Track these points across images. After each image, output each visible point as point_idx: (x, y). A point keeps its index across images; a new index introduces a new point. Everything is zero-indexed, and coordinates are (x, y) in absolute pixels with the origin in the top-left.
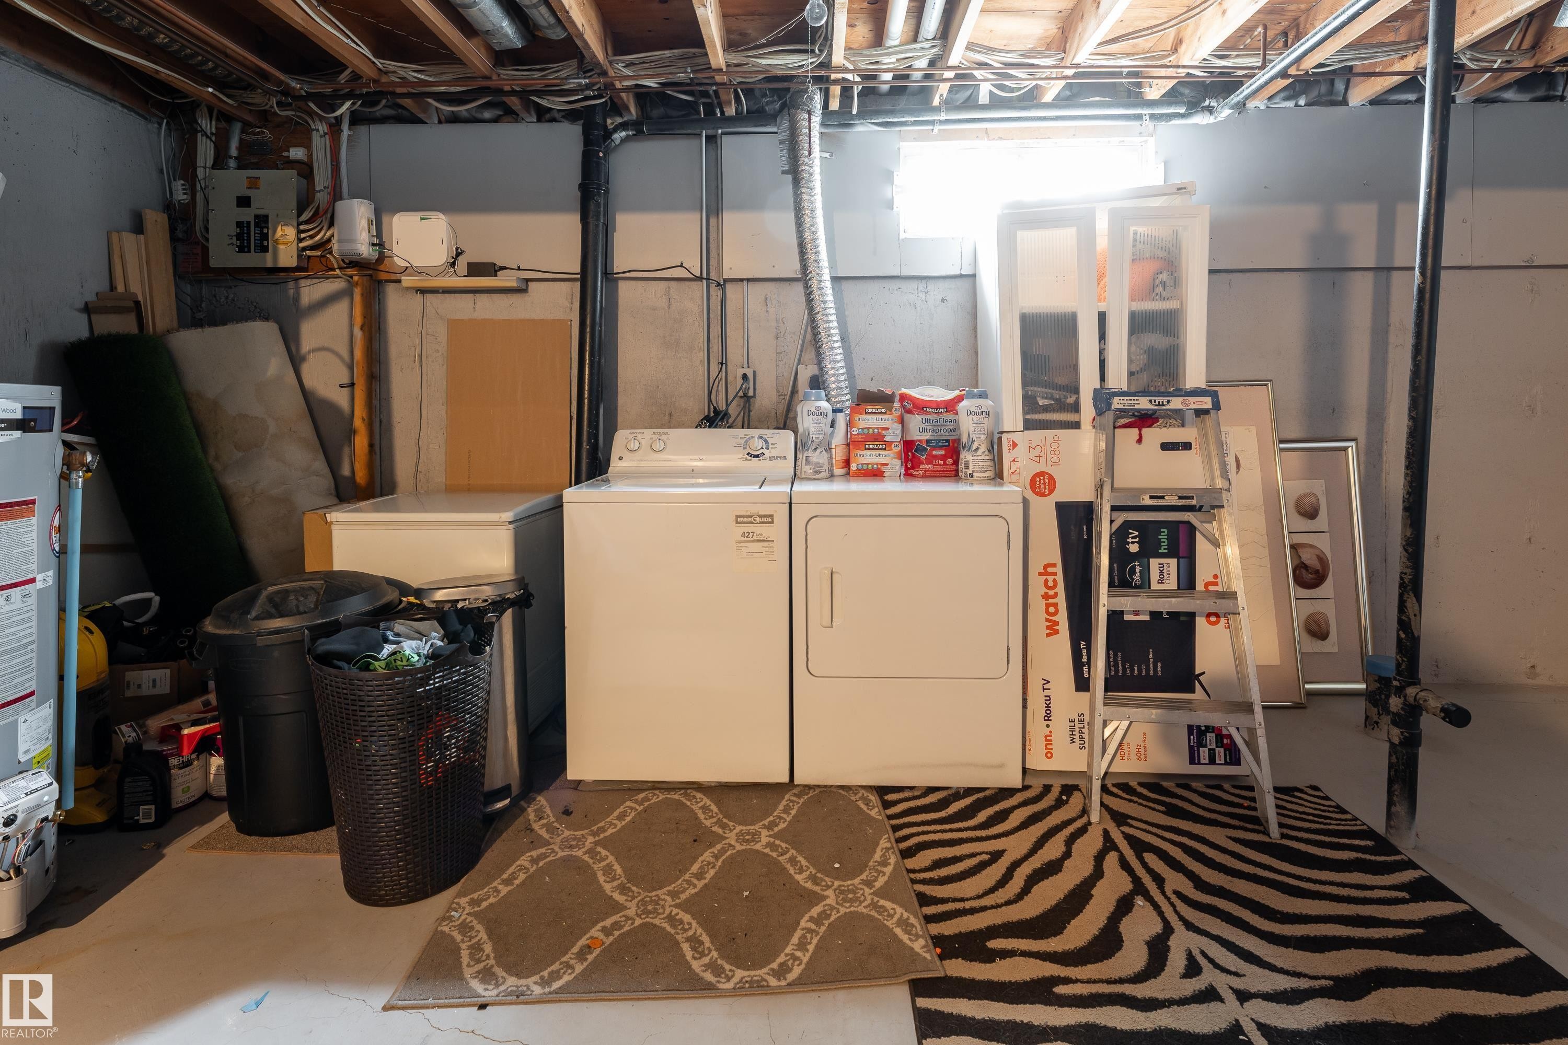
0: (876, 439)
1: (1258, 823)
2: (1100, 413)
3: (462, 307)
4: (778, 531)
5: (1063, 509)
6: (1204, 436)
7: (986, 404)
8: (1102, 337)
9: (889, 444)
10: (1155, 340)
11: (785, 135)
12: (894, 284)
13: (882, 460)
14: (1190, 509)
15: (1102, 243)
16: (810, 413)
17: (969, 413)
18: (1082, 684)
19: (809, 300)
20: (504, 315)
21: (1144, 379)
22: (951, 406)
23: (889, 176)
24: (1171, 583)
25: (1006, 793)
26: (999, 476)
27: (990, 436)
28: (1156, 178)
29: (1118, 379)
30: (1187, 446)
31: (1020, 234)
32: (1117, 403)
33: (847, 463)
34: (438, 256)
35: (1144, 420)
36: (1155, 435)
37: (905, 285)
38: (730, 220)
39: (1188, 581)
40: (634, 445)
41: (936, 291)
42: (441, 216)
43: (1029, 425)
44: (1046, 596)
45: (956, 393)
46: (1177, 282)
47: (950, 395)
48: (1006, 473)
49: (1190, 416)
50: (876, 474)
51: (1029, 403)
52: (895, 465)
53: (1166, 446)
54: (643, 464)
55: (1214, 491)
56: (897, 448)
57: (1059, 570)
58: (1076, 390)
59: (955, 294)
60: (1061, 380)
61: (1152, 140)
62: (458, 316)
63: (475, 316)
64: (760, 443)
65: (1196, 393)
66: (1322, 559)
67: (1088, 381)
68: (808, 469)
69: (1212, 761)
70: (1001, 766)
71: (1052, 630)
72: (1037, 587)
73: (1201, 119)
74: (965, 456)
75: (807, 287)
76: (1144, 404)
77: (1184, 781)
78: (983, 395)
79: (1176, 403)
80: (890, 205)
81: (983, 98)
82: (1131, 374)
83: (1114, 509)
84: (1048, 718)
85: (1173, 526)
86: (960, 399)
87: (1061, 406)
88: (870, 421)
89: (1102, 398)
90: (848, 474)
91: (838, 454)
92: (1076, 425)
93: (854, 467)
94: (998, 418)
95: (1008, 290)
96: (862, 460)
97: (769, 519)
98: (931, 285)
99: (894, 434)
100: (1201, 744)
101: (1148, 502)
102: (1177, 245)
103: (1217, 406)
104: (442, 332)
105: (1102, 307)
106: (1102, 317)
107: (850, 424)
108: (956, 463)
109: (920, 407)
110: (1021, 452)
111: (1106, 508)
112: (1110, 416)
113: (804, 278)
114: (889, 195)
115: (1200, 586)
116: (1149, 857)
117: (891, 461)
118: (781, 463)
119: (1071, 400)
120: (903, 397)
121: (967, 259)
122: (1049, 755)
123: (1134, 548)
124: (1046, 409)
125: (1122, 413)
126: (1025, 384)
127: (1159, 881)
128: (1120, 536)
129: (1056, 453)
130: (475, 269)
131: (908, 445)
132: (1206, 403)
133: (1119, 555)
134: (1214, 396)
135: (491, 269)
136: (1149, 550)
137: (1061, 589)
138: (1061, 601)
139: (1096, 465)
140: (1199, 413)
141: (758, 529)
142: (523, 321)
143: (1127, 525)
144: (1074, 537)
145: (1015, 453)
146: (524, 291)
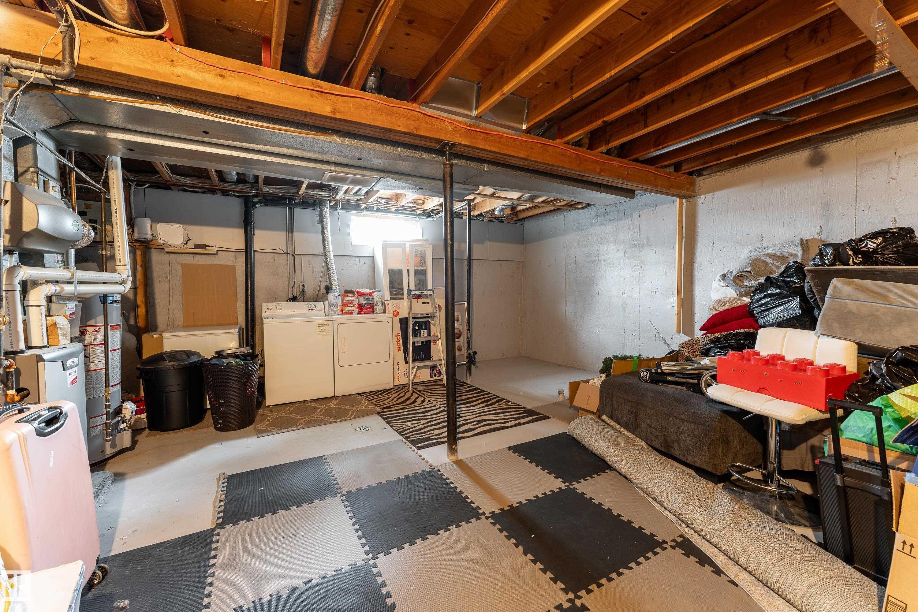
0: (351, 303)
1: (444, 384)
2: (409, 295)
3: (188, 260)
4: (330, 328)
5: (401, 320)
6: (431, 300)
7: (381, 293)
8: (408, 276)
9: (354, 305)
10: (421, 277)
11: (318, 212)
12: (350, 258)
13: (352, 309)
14: (429, 317)
15: (408, 250)
16: (333, 296)
17: (377, 296)
18: (407, 362)
19: (327, 262)
20: (208, 263)
21: (418, 287)
22: (371, 294)
23: (348, 226)
24: (426, 335)
25: (391, 389)
26: (385, 312)
27: (382, 302)
28: (420, 237)
29: (412, 287)
30: (428, 303)
31: (388, 249)
32: (413, 293)
33: (342, 311)
34: (180, 241)
35: (419, 297)
36: (421, 300)
37: (353, 258)
38: (297, 235)
39: (429, 334)
40: (270, 308)
41: (362, 260)
42: (181, 226)
43: (391, 299)
44: (397, 342)
45: (372, 291)
46: (425, 262)
47: (371, 291)
48: (387, 311)
49: (429, 296)
50: (351, 313)
51: (391, 293)
52: (356, 311)
53: (424, 303)
54: (274, 313)
55: (433, 313)
56: (357, 306)
57: (400, 335)
58: (403, 290)
59: (368, 262)
60: (399, 287)
61: (419, 223)
62: (186, 262)
63: (194, 262)
64: (313, 306)
65: (430, 290)
66: (460, 331)
67: (405, 288)
68: (332, 312)
69: (435, 376)
70: (389, 383)
71: (399, 350)
72: (395, 340)
73: (430, 219)
74: (376, 307)
75: (326, 258)
76: (418, 293)
77: (429, 381)
78: (380, 291)
79: (425, 293)
80: (349, 234)
81: (375, 208)
82: (415, 285)
83: (413, 318)
84: (399, 372)
85: (425, 322)
86: (374, 292)
87: (399, 294)
88: (349, 298)
89: (409, 292)
90: (342, 314)
91: (340, 308)
92: (403, 299)
93: (344, 312)
94: (384, 298)
95: (385, 263)
96: (347, 310)
97: (327, 325)
98: (361, 259)
99: (356, 302)
100: (433, 373)
101: (420, 316)
102: (425, 253)
103: (434, 293)
104: (179, 268)
105: (408, 268)
106: (408, 271)
107: (343, 300)
108: (373, 309)
109: (362, 294)
110: (390, 306)
111: (411, 318)
112: (411, 296)
113: (325, 254)
114: (348, 231)
115: (432, 335)
116: (422, 392)
117: (355, 309)
118: (321, 312)
119: (401, 292)
120: (358, 292)
121: (372, 251)
122: (399, 381)
123: (417, 328)
124: (396, 295)
125: (414, 295)
126: (390, 288)
127: (424, 394)
128: (414, 325)
129: (399, 305)
130: (197, 246)
131: (360, 305)
132: (431, 293)
133: (414, 330)
134: (433, 291)
135: (204, 247)
136: (420, 328)
137: (401, 340)
138: (401, 342)
139: (408, 308)
140: (431, 295)
141: (324, 328)
142: (216, 265)
143: (416, 322)
144: (403, 326)
145: (389, 306)
146: (216, 254)
